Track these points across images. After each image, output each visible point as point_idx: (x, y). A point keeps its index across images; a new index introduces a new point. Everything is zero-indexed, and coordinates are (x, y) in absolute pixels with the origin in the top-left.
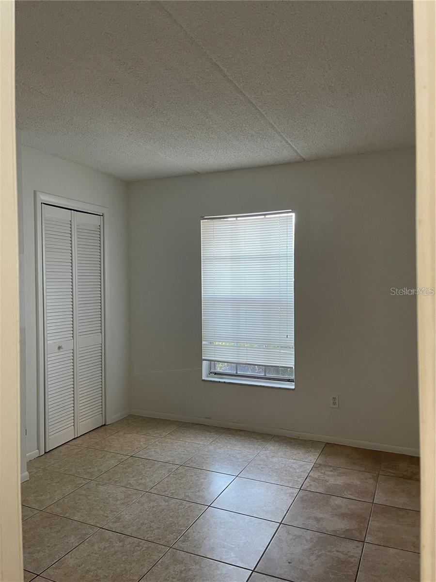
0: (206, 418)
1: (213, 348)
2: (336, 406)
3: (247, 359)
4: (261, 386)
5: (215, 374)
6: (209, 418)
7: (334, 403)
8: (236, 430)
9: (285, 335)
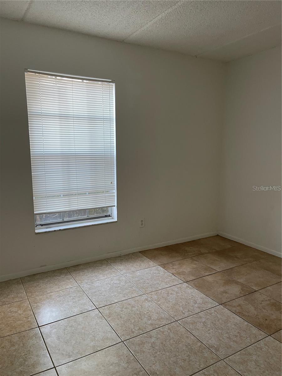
0: (41, 266)
1: (45, 201)
2: (143, 226)
3: (78, 206)
4: (93, 225)
5: (42, 225)
6: (46, 266)
7: (142, 224)
8: (74, 266)
9: (109, 182)
